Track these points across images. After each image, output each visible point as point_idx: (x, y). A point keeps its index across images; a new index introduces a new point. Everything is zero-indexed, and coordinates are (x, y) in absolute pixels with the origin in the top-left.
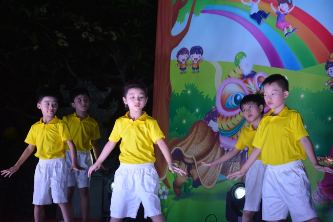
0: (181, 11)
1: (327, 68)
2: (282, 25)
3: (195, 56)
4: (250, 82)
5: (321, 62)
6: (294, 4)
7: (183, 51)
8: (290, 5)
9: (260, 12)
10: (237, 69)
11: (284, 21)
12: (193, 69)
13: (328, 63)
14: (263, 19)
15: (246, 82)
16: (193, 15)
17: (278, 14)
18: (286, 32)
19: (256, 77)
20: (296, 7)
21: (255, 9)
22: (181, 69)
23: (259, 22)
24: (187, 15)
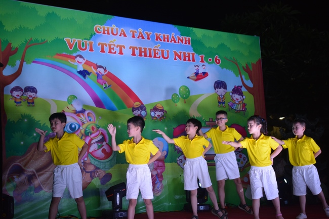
0: (11, 58)
1: (133, 111)
2: (101, 81)
3: (30, 94)
4: (82, 116)
5: (129, 107)
6: (108, 70)
7: (17, 89)
8: (105, 70)
9: (84, 70)
10: (70, 106)
11: (102, 79)
12: (28, 103)
13: (133, 108)
14: (87, 76)
15: (79, 116)
16: (24, 63)
17: (98, 74)
18: (104, 86)
19: (86, 113)
20: (109, 72)
21: (81, 68)
22: (15, 102)
23: (84, 77)
24: (18, 63)
